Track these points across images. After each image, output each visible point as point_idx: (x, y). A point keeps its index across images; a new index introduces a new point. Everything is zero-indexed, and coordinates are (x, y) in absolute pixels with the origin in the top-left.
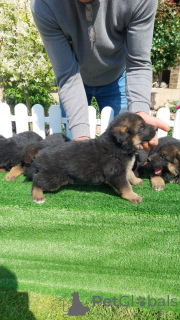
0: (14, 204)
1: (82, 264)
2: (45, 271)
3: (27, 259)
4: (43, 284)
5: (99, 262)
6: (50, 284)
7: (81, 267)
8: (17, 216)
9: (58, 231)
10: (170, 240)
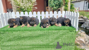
1: (44, 45)
2: (35, 49)
3: (30, 46)
9: (38, 37)
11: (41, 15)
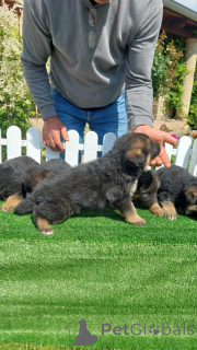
0: (19, 237)
1: (93, 304)
2: (49, 316)
3: (29, 303)
4: (44, 333)
5: (112, 301)
6: (52, 332)
7: (91, 309)
8: (22, 251)
9: (69, 267)
10: (188, 270)
11: (81, 147)
